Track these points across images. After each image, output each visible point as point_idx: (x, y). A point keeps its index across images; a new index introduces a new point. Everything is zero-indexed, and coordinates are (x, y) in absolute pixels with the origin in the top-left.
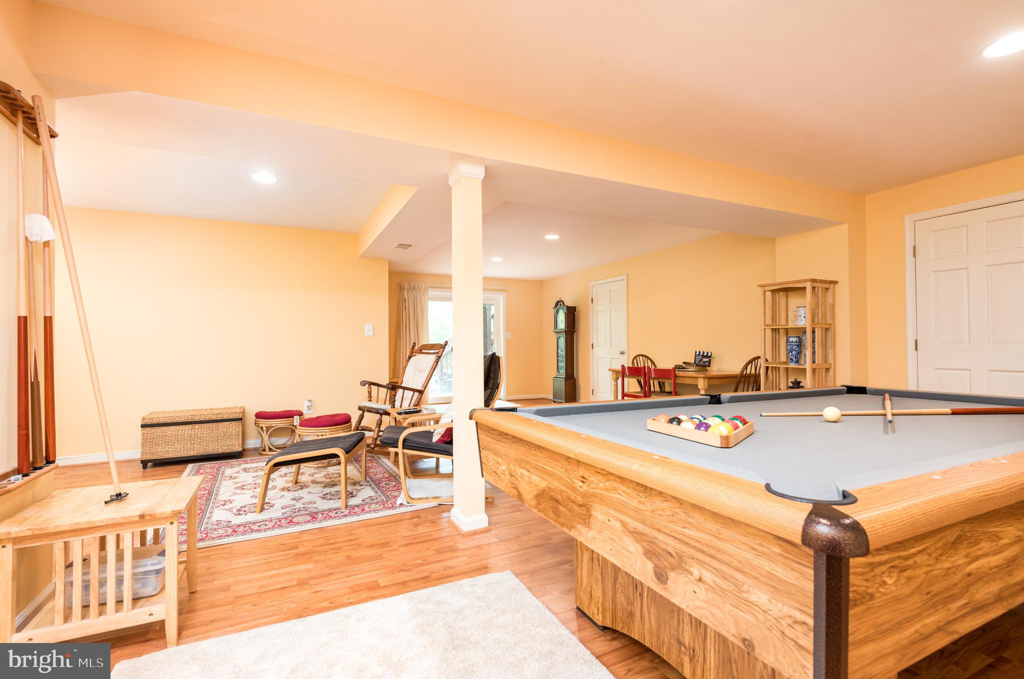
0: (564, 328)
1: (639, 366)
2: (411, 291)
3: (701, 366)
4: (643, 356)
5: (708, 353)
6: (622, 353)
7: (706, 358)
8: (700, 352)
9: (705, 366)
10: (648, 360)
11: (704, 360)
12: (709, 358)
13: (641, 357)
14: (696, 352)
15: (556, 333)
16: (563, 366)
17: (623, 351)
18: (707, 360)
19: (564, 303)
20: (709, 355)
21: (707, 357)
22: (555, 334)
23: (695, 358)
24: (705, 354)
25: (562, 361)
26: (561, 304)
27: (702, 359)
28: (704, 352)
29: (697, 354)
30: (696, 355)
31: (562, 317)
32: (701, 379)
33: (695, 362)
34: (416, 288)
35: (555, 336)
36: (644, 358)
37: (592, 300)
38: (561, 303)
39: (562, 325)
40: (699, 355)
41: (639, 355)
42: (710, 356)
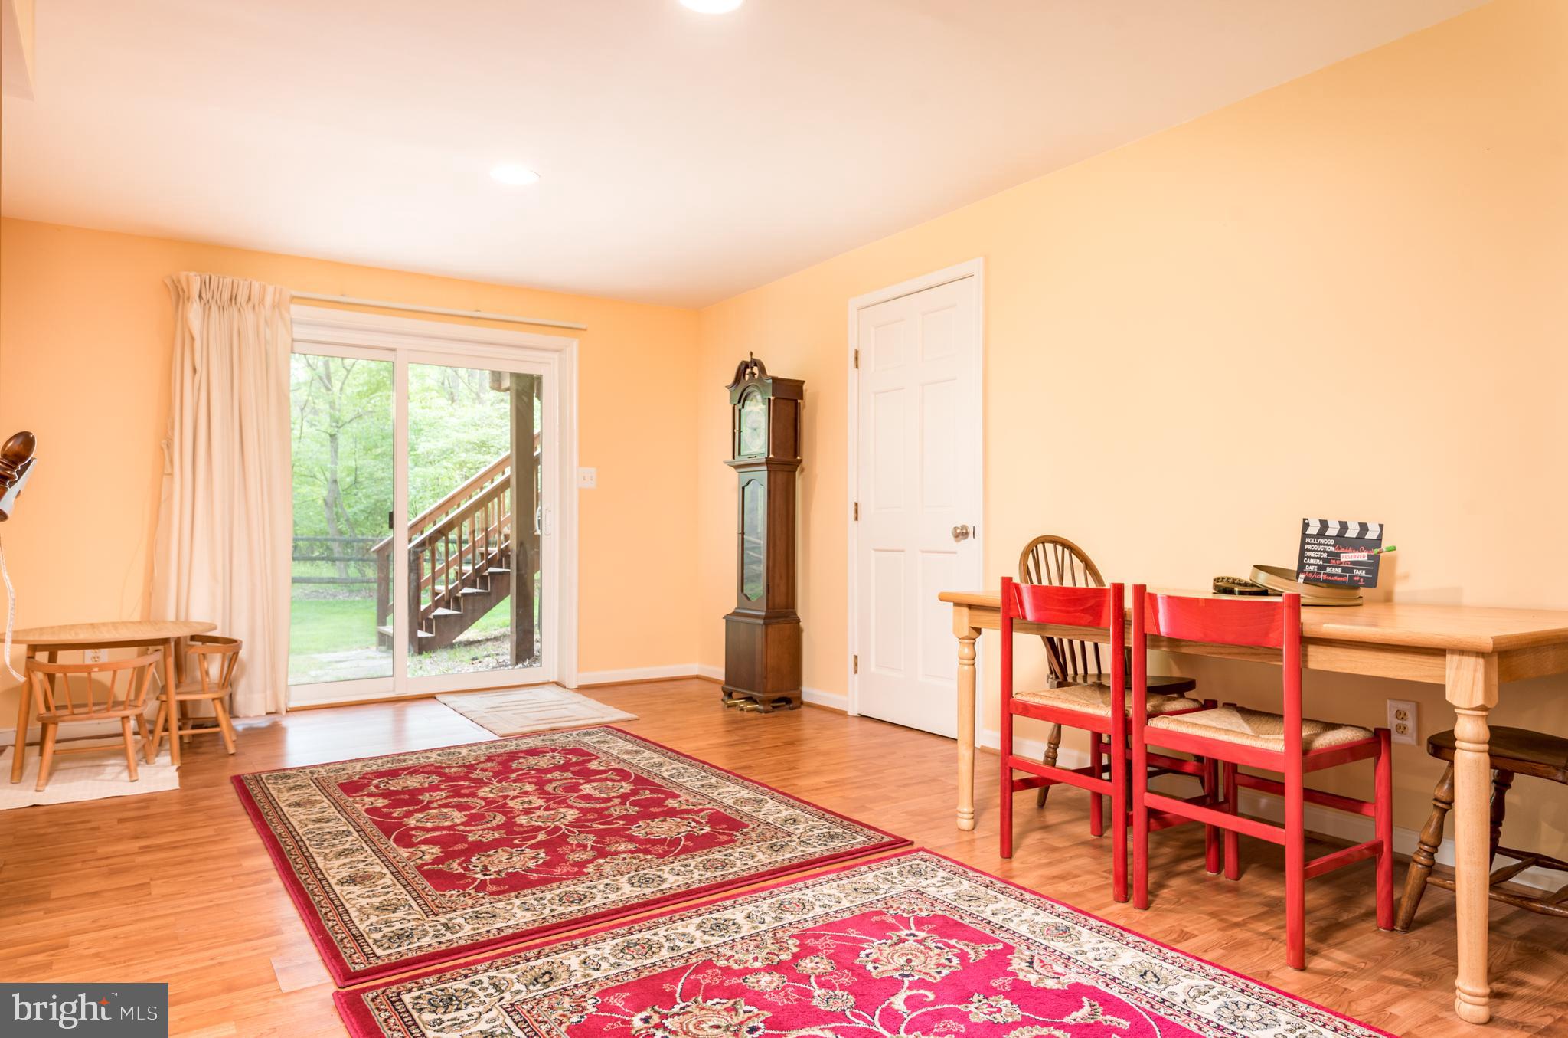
0: (764, 450)
1: (1045, 582)
2: (221, 309)
3: (1331, 583)
4: (1055, 541)
5: (1364, 527)
6: (962, 534)
7: (1356, 549)
8: (1324, 525)
9: (1354, 585)
10: (1074, 558)
11: (1347, 557)
12: (1368, 549)
13: (1050, 547)
14: (1306, 526)
15: (736, 467)
16: (758, 576)
17: (964, 527)
18: (1363, 556)
19: (762, 370)
20: (1372, 535)
21: (1361, 542)
22: (734, 472)
23: (1303, 550)
24: (1352, 532)
25: (758, 561)
26: (753, 374)
27: (1338, 555)
28: (1344, 526)
29: (1313, 530)
30: (1304, 535)
31: (757, 412)
32: (1470, 661)
33: (1302, 567)
34: (242, 298)
35: (733, 478)
36: (1059, 548)
37: (857, 359)
38: (756, 370)
39: (757, 443)
40: (1321, 534)
41: (1044, 540)
42: (1378, 541)
